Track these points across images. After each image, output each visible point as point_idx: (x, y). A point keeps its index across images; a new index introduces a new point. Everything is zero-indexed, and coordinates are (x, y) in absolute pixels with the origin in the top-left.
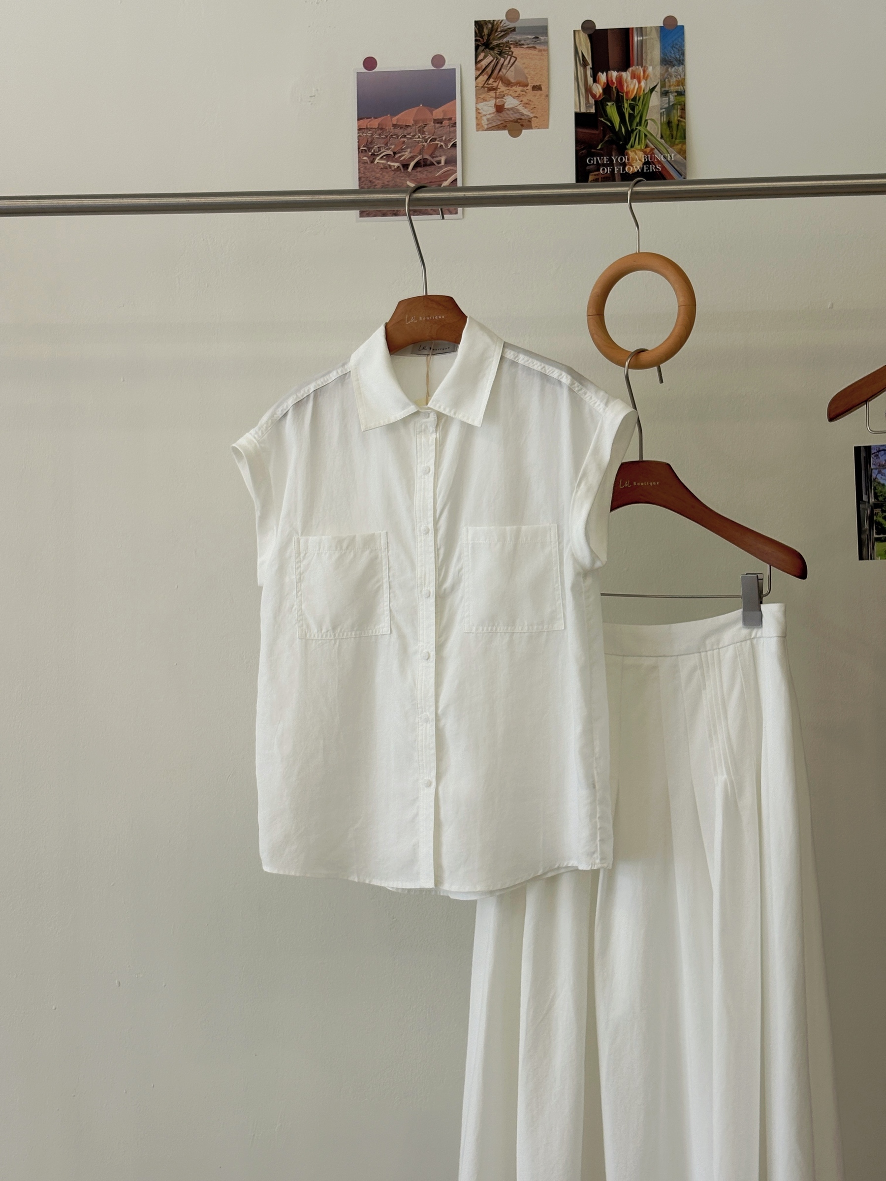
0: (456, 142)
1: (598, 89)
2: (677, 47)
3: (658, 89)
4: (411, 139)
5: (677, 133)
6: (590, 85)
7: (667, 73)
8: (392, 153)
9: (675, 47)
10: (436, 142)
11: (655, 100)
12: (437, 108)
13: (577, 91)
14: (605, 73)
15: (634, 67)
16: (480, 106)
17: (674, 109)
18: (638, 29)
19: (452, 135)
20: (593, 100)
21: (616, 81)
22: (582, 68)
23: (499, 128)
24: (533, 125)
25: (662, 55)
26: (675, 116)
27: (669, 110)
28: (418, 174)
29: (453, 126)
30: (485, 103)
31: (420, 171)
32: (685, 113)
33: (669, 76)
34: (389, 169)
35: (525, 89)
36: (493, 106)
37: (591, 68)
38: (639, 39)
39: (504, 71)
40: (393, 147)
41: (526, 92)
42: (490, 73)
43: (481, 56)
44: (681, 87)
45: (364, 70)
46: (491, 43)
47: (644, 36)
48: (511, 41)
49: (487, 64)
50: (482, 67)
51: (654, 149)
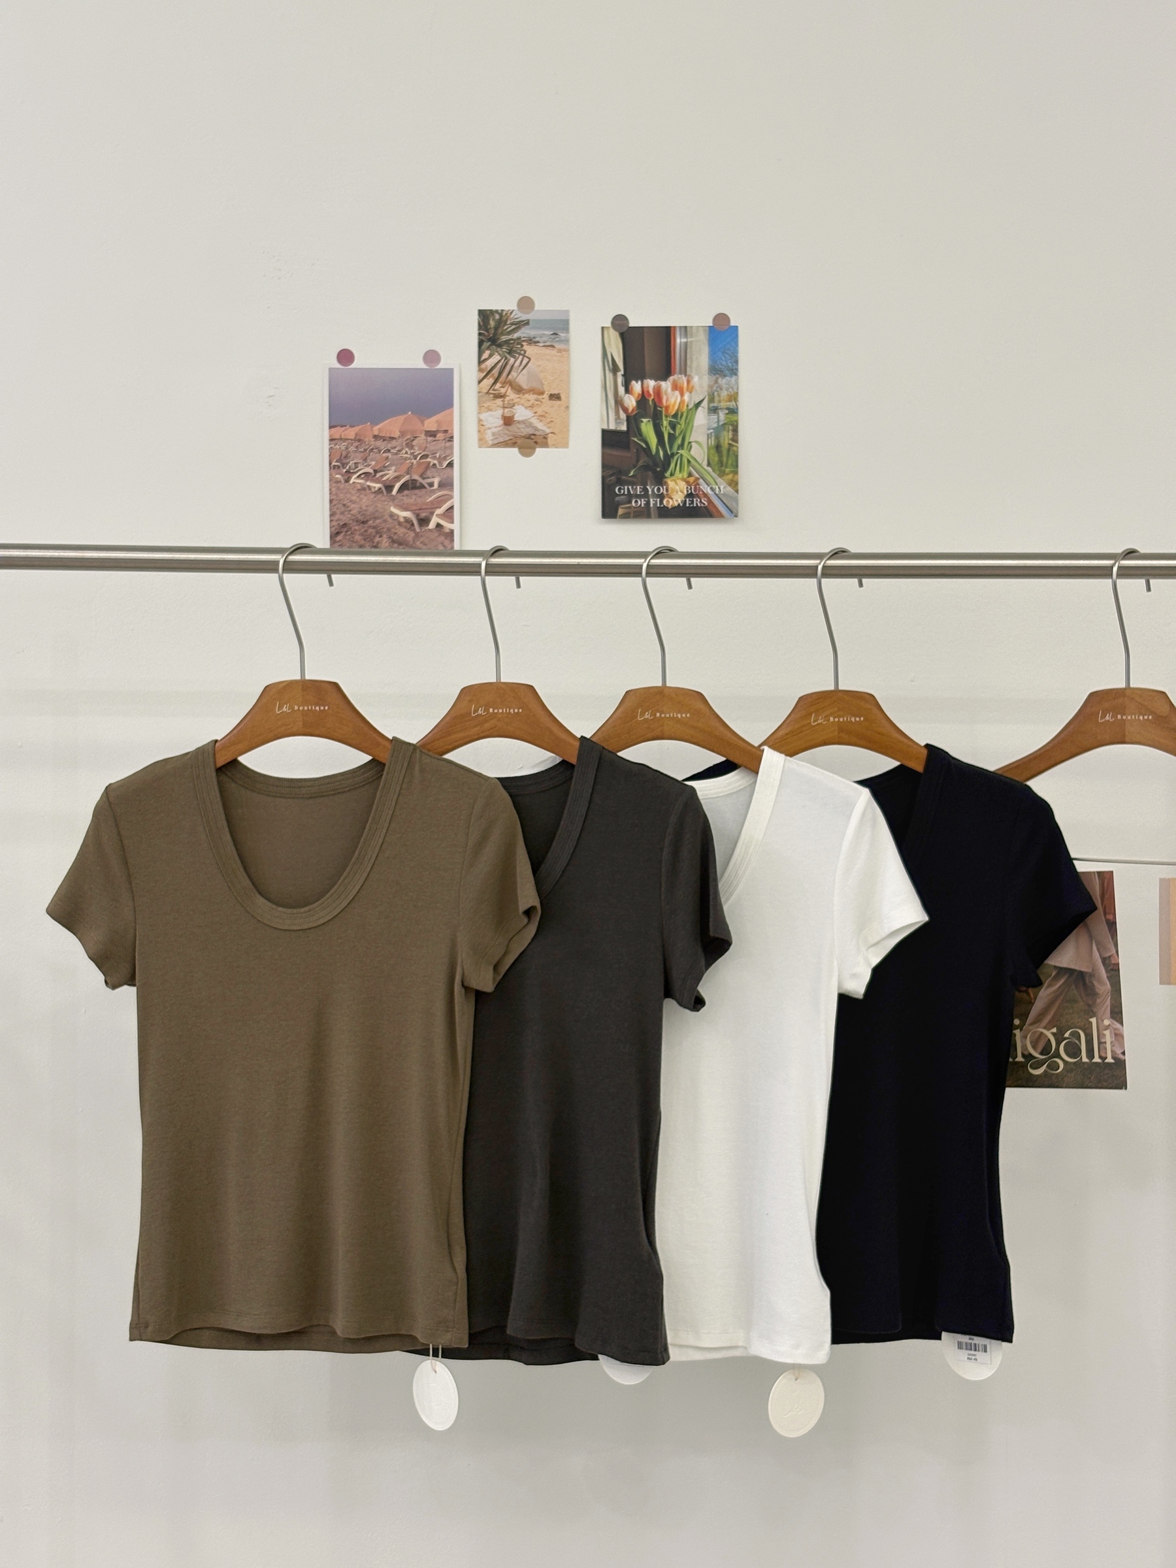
0: (452, 461)
1: (631, 402)
2: (730, 352)
3: (705, 403)
4: (396, 454)
5: (727, 460)
6: (621, 397)
7: (717, 385)
8: (372, 471)
9: (726, 352)
10: (428, 460)
11: (701, 419)
12: (430, 416)
13: (605, 403)
14: (640, 382)
15: (676, 375)
16: (483, 416)
17: (724, 430)
18: (682, 329)
19: (448, 452)
20: (625, 415)
21: (654, 392)
22: (611, 375)
23: (507, 444)
24: (550, 441)
25: (711, 362)
26: (726, 438)
27: (718, 431)
28: (405, 498)
29: (449, 441)
30: (489, 413)
31: (407, 495)
32: (737, 435)
33: (719, 389)
34: (367, 490)
35: (540, 397)
36: (500, 417)
37: (622, 375)
38: (684, 340)
39: (514, 374)
40: (373, 463)
41: (541, 402)
42: (496, 375)
43: (486, 354)
44: (734, 403)
45: (339, 366)
46: (499, 339)
47: (689, 336)
48: (524, 337)
49: (493, 365)
50: (486, 368)
51: (699, 478)
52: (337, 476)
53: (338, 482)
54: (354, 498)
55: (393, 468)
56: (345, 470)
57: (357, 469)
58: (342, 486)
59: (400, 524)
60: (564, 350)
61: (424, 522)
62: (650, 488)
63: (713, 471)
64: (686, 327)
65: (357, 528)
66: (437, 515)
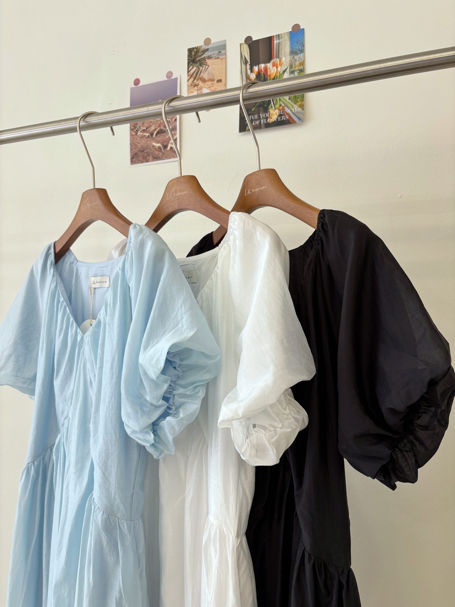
0: (177, 118)
1: (253, 76)
2: (300, 42)
3: (288, 70)
4: (155, 119)
6: (249, 75)
7: (293, 60)
8: (146, 128)
9: (298, 43)
13: (241, 79)
14: (257, 66)
15: (274, 59)
18: (277, 36)
21: (264, 70)
22: (244, 65)
25: (291, 49)
28: (158, 138)
33: (295, 61)
34: (144, 137)
35: (213, 82)
37: (250, 65)
38: (277, 41)
39: (202, 74)
40: (146, 125)
41: (213, 84)
42: (195, 76)
43: (191, 67)
44: (302, 66)
45: (134, 86)
46: (196, 60)
47: (280, 39)
48: (206, 56)
49: (193, 72)
50: (190, 74)
51: (285, 107)
52: (133, 133)
53: (133, 135)
54: (139, 141)
55: (154, 126)
56: (136, 130)
57: (140, 129)
58: (134, 137)
59: (156, 150)
60: (224, 58)
61: (165, 147)
62: (262, 115)
63: (292, 101)
64: (279, 35)
65: (140, 154)
66: (171, 143)
